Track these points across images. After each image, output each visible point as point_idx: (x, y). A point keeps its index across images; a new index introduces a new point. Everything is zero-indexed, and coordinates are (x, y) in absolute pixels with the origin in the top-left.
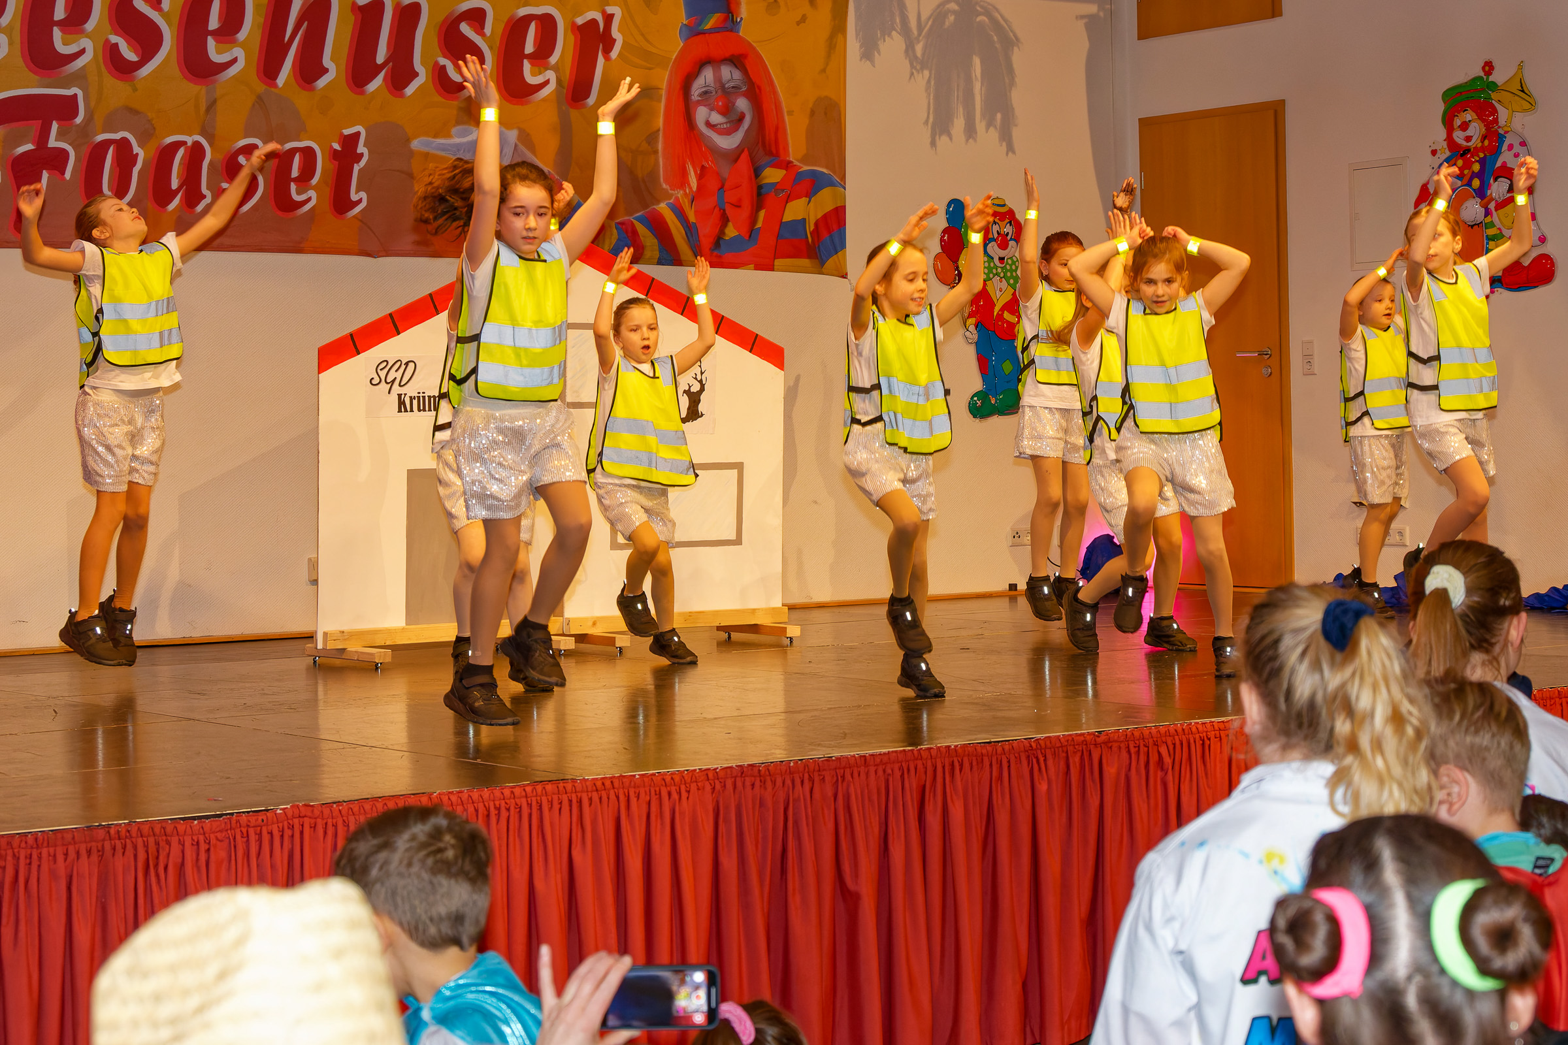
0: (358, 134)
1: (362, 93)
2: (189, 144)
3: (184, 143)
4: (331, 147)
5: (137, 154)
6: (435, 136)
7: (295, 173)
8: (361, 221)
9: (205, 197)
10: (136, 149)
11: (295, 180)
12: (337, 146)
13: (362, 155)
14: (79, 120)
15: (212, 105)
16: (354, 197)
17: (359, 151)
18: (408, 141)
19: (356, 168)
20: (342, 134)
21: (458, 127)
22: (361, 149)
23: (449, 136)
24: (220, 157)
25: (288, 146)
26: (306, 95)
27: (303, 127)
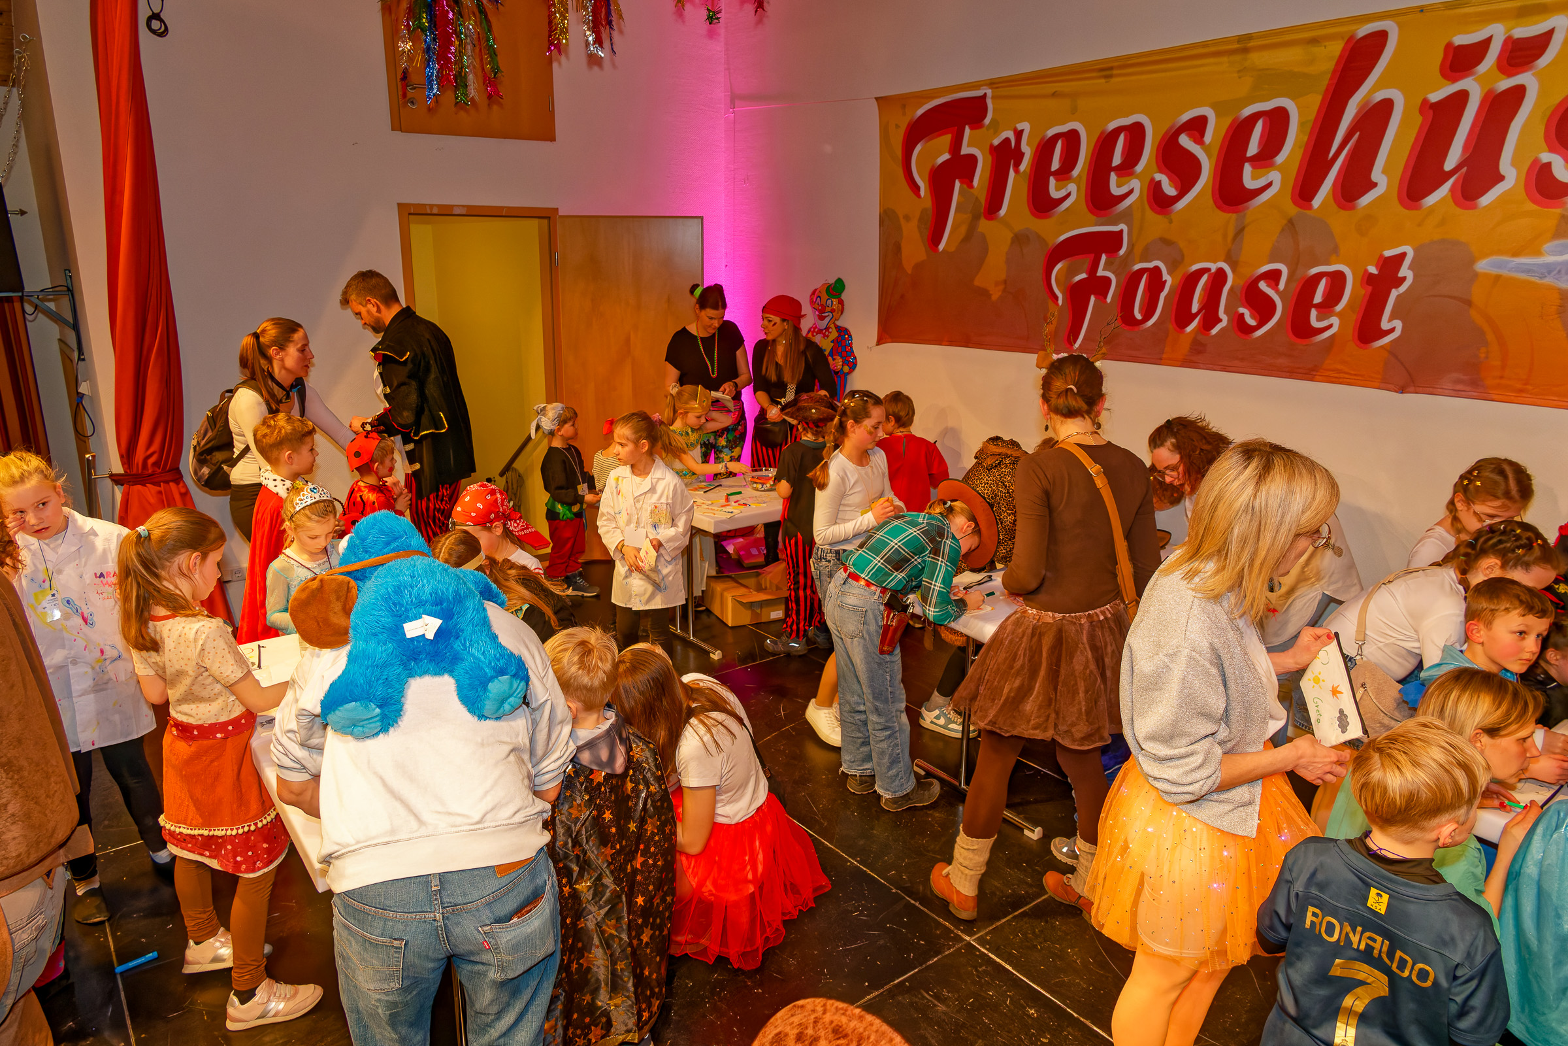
0: (1403, 255)
1: (1417, 209)
2: (1213, 270)
3: (1209, 270)
4: (1366, 270)
5: (1165, 281)
6: (1516, 255)
7: (1318, 298)
8: (1389, 351)
9: (1221, 320)
10: (1166, 276)
11: (1317, 306)
12: (1373, 270)
13: (1404, 279)
14: (1122, 252)
15: (1239, 233)
16: (1385, 326)
17: (1401, 274)
18: (1472, 262)
19: (1394, 293)
20: (1380, 256)
21: (1554, 243)
22: (1405, 271)
24: (1241, 283)
25: (1314, 271)
26: (1344, 213)
27: (1335, 250)
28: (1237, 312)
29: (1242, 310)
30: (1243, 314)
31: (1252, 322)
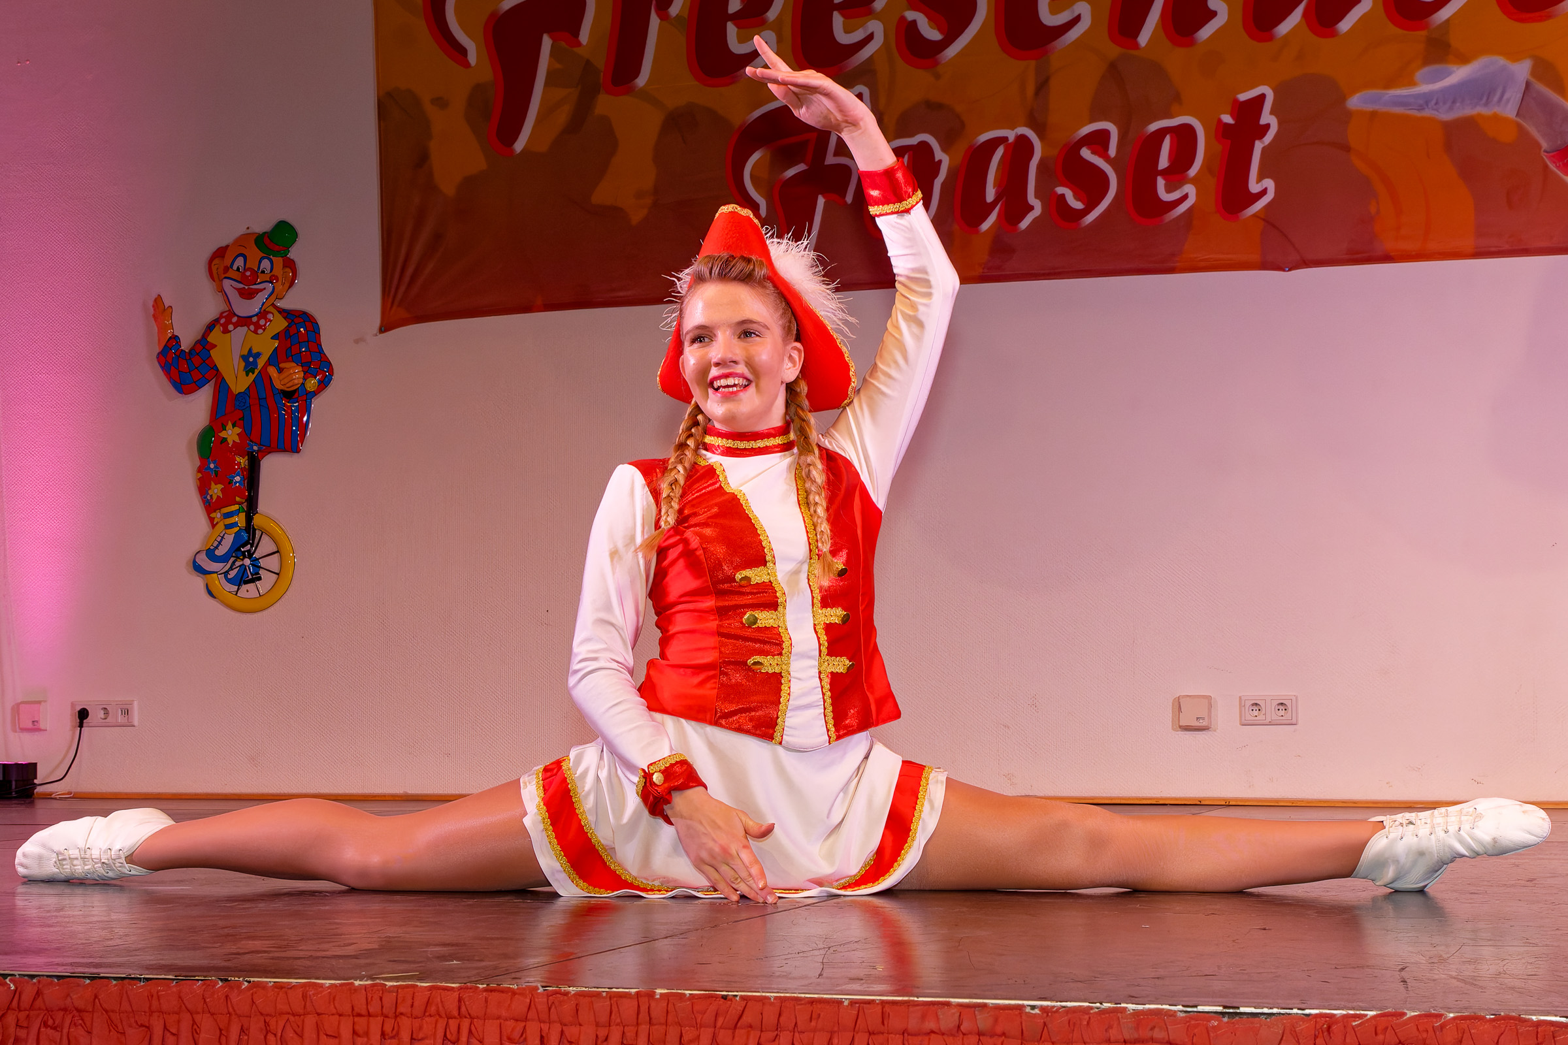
0: (1262, 97)
1: (1270, 38)
2: (1011, 139)
3: (1005, 139)
4: (1220, 121)
5: (940, 161)
6: (1388, 86)
7: (1164, 162)
8: (1264, 220)
9: (1032, 208)
10: (939, 154)
11: (1164, 173)
12: (1227, 119)
13: (1268, 126)
15: (1042, 86)
16: (1254, 187)
17: (1263, 121)
18: (1343, 99)
19: (1259, 146)
20: (1236, 101)
21: (1426, 70)
22: (1267, 117)
23: (1412, 83)
24: (1055, 152)
25: (1153, 127)
26: (1181, 52)
27: (1177, 98)
28: (1055, 193)
29: (1060, 190)
30: (1063, 195)
31: (1078, 205)
